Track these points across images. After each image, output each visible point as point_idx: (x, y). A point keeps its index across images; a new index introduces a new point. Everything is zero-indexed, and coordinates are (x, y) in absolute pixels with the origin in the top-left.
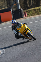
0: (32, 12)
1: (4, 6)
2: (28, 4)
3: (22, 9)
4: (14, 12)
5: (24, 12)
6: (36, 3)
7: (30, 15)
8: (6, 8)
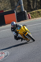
0: (36, 14)
1: (8, 8)
2: (32, 6)
3: (26, 11)
4: (18, 14)
5: (28, 14)
6: (39, 5)
7: (34, 17)
8: (10, 10)
